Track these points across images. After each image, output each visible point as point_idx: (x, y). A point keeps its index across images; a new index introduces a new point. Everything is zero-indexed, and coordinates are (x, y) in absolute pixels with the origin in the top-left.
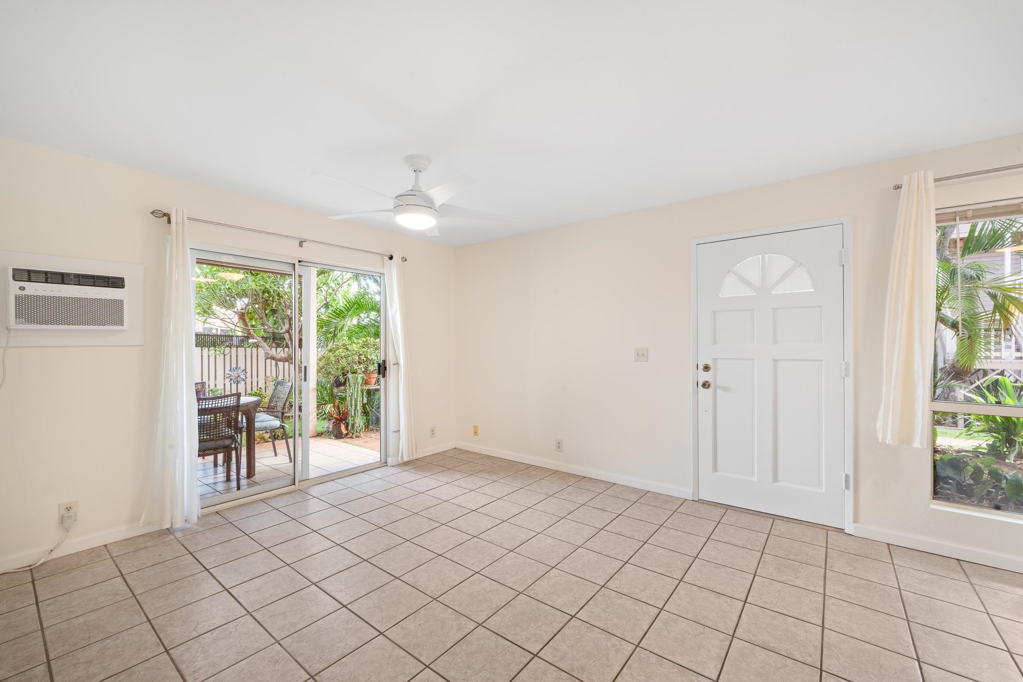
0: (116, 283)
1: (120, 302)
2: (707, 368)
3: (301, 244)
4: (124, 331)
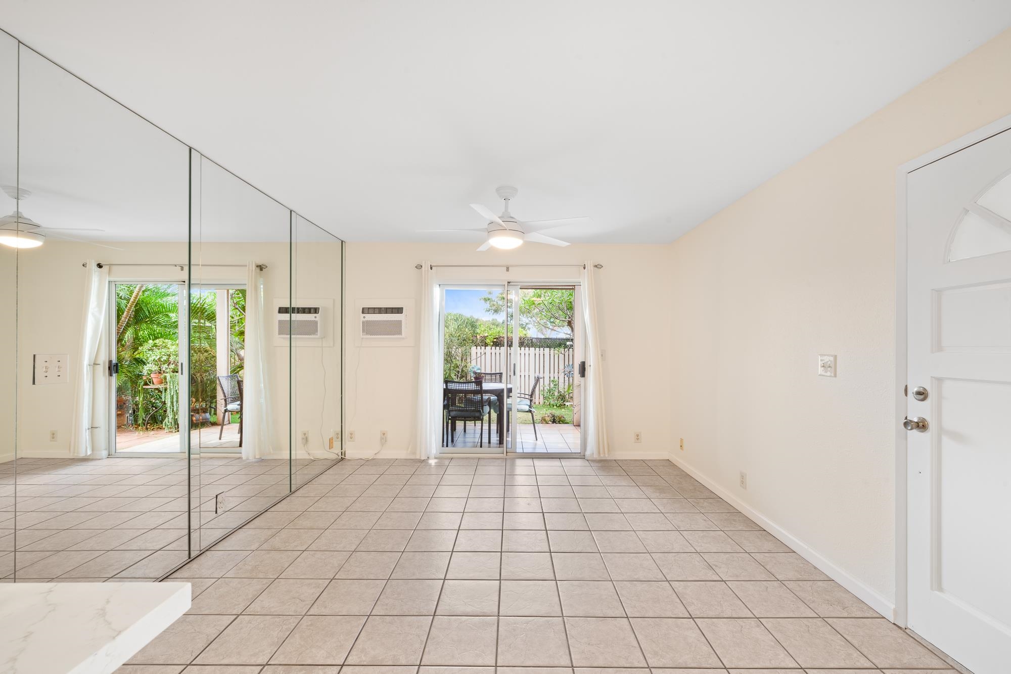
0: (399, 310)
1: (400, 321)
2: (922, 395)
3: (508, 269)
4: (403, 338)
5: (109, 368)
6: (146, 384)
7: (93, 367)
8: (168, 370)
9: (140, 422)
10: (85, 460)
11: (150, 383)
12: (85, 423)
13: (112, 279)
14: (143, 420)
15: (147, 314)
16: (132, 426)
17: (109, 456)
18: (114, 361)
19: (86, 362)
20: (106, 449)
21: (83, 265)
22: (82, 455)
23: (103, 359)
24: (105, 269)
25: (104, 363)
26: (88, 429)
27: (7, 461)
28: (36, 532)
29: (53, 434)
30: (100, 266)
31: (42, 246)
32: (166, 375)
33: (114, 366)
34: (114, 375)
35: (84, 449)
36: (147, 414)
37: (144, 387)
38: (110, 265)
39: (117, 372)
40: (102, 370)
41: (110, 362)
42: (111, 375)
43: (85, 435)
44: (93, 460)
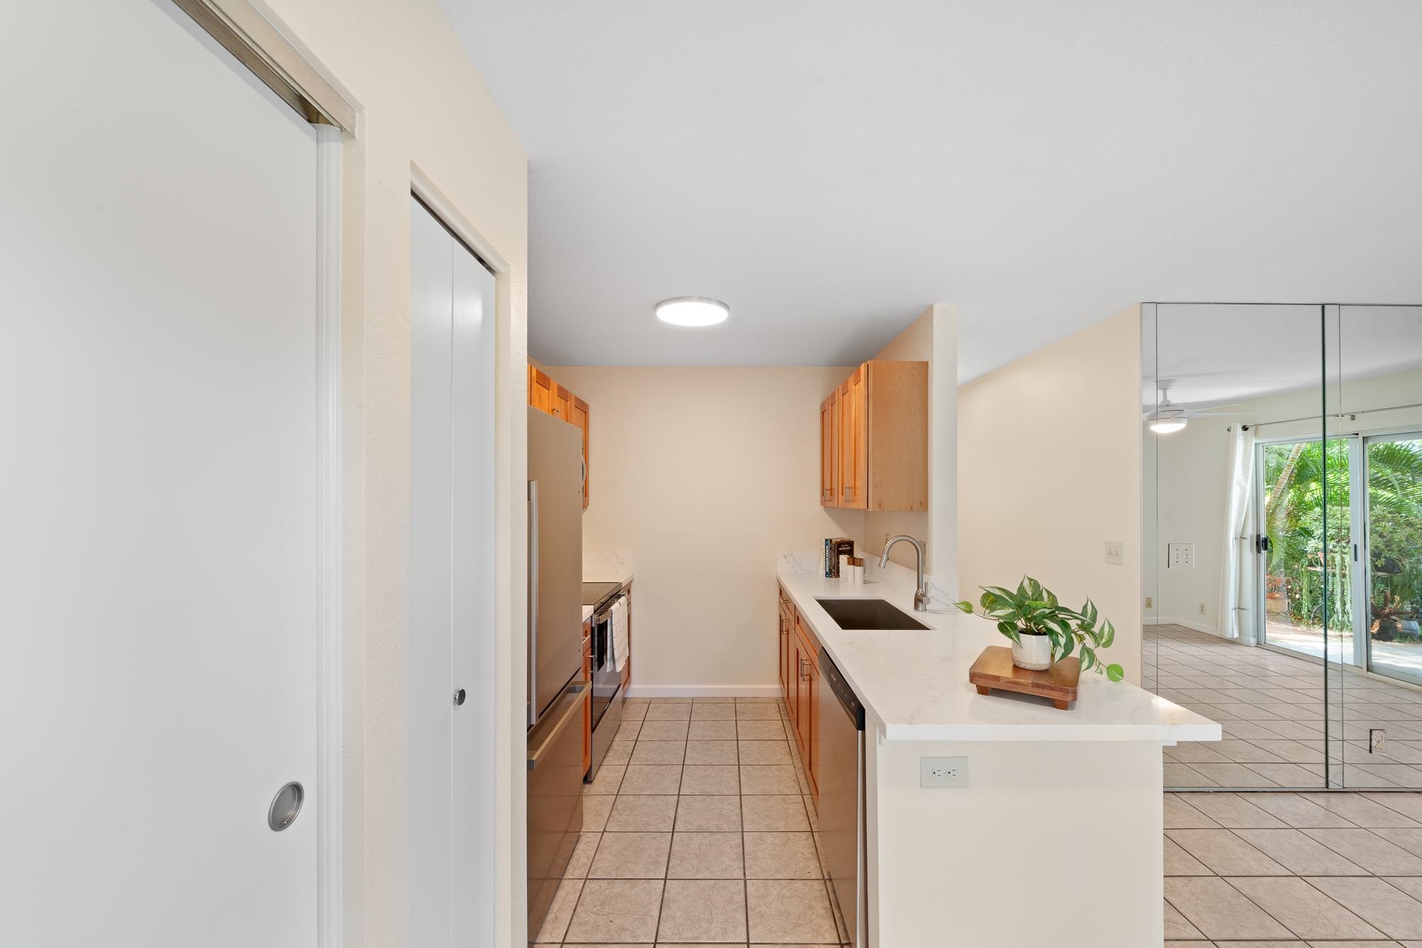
5: (1257, 543)
6: (1311, 565)
7: (1240, 541)
8: (1337, 549)
9: (1304, 611)
10: (1232, 642)
11: (1317, 564)
12: (1232, 602)
13: (1258, 441)
14: (1309, 611)
15: (1315, 470)
16: (1294, 616)
17: (1258, 645)
18: (1263, 536)
19: (1232, 535)
20: (1254, 636)
21: (1228, 430)
22: (1229, 636)
23: (1250, 532)
24: (1251, 431)
25: (1252, 537)
26: (1235, 609)
27: (1165, 623)
28: (1181, 696)
29: (1202, 607)
30: (1245, 428)
31: (1186, 427)
32: (1334, 555)
33: (1263, 541)
34: (1263, 552)
35: (1232, 631)
36: (1314, 604)
37: (1308, 568)
38: (1257, 425)
39: (1266, 548)
40: (1249, 547)
41: (1258, 536)
42: (1259, 551)
43: (1232, 616)
44: (1239, 644)
